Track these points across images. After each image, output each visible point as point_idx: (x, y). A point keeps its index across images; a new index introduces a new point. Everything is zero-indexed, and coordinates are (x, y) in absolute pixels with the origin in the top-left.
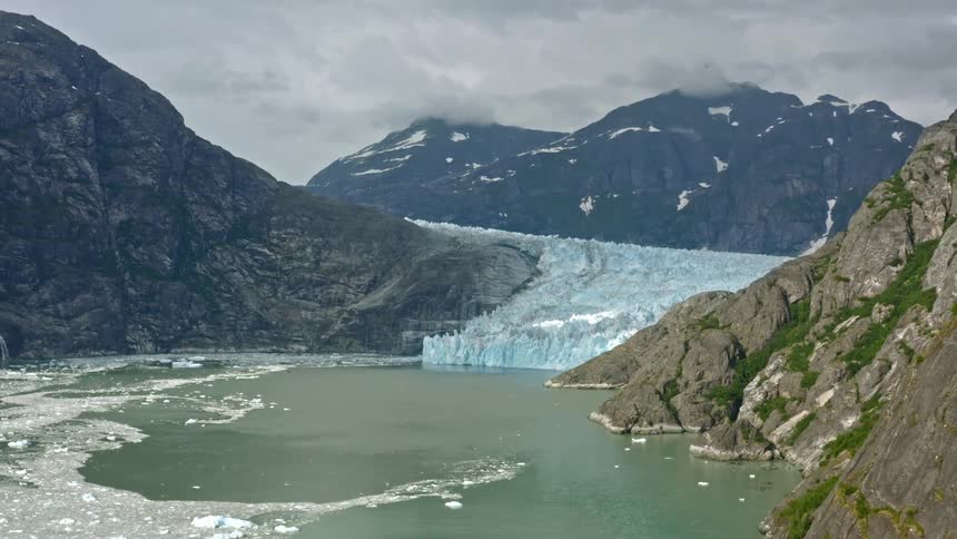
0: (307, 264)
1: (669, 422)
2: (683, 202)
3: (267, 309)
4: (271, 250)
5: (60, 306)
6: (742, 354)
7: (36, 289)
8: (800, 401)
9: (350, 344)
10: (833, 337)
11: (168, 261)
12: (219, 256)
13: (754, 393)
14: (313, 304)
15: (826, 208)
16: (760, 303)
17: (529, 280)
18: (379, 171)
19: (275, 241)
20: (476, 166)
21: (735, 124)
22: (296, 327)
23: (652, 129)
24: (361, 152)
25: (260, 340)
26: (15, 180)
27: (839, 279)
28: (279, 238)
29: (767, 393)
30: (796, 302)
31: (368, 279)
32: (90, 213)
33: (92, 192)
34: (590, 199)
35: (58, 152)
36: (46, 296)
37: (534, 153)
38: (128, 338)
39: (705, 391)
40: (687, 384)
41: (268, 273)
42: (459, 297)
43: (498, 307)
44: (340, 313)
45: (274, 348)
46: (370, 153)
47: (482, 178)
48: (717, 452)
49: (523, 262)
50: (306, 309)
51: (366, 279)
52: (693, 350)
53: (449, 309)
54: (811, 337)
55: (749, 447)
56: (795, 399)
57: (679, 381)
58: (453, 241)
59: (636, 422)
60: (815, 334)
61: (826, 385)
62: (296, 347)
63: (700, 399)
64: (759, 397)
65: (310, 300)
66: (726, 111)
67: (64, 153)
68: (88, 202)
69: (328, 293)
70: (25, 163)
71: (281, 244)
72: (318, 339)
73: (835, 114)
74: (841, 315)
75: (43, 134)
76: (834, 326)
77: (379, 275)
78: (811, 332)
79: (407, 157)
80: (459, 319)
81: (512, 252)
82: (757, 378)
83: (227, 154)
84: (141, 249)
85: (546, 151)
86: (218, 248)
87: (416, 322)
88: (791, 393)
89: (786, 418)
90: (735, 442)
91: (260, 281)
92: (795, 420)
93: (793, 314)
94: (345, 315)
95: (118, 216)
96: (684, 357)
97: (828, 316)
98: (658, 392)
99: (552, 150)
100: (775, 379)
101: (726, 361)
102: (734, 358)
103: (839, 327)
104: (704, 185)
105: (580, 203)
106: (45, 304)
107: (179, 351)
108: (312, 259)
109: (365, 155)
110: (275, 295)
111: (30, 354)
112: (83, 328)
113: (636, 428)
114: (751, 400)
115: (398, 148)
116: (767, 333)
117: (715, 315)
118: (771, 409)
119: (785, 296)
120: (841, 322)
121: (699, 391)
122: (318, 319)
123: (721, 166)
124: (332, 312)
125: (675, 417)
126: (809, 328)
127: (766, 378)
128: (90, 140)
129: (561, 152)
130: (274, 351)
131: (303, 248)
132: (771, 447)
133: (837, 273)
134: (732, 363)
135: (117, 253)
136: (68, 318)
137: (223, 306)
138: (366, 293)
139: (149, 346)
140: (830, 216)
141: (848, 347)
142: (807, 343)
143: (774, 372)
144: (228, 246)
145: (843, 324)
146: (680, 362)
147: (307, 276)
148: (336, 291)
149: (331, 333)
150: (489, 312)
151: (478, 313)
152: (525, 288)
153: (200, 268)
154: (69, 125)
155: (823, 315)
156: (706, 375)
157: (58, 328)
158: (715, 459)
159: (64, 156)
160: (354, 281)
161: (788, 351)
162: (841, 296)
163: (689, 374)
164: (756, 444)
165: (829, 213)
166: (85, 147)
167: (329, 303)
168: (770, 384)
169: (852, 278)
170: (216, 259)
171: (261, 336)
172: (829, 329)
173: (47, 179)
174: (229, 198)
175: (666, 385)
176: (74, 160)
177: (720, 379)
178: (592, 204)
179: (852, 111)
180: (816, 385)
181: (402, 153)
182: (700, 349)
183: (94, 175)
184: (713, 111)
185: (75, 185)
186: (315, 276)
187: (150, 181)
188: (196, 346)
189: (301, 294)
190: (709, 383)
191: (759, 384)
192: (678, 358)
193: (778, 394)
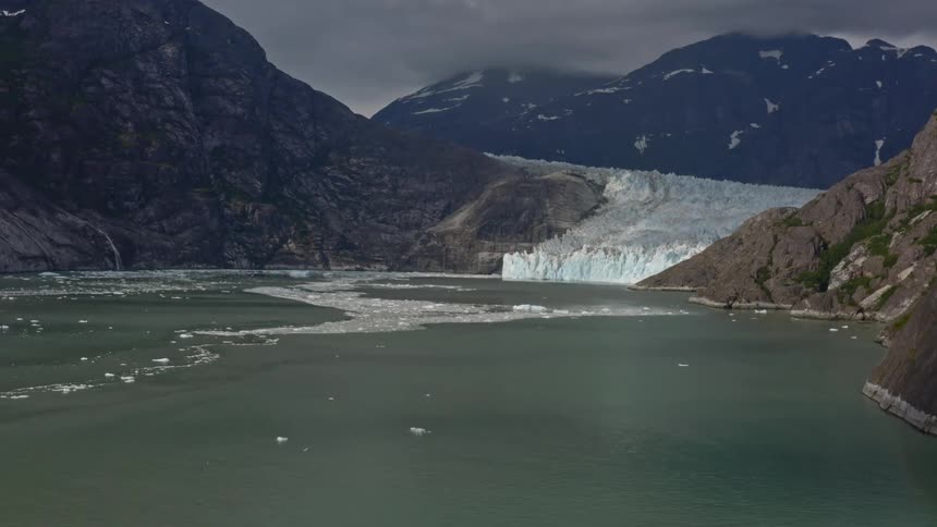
0: (384, 191)
1: (764, 300)
2: (735, 142)
3: (350, 231)
4: (352, 178)
5: (165, 223)
6: (825, 246)
7: (142, 207)
8: (883, 278)
9: (429, 263)
10: (909, 228)
11: (258, 185)
12: (303, 181)
13: (840, 275)
14: (391, 228)
15: (874, 147)
16: (839, 203)
17: (596, 207)
18: (437, 110)
19: (354, 169)
20: (532, 106)
21: (785, 67)
22: (377, 248)
23: (705, 71)
24: (419, 93)
25: (345, 259)
26: (118, 107)
27: (912, 180)
28: (358, 165)
29: (852, 273)
30: (872, 203)
31: (443, 205)
32: (186, 138)
33: (187, 120)
34: (644, 138)
35: (154, 82)
36: (152, 213)
37: (590, 93)
38: (226, 254)
39: (794, 276)
40: (777, 271)
41: (350, 199)
42: (531, 221)
43: (568, 231)
44: (417, 236)
45: (358, 266)
46: (428, 94)
47: (540, 117)
48: (816, 313)
49: (590, 191)
50: (385, 232)
51: (441, 205)
52: (782, 242)
53: (521, 232)
54: (887, 230)
55: (843, 309)
56: (877, 277)
57: (770, 268)
58: (522, 170)
59: (735, 299)
60: (891, 227)
61: (906, 262)
62: (378, 266)
63: (789, 282)
64: (845, 277)
65: (388, 224)
66: (776, 54)
67: (161, 82)
68: (184, 128)
69: (406, 218)
70: (126, 91)
71: (360, 171)
72: (398, 259)
73: (883, 57)
74: (914, 211)
75: (141, 66)
76: (908, 221)
77: (453, 201)
78: (888, 225)
79: (465, 97)
80: (531, 241)
81: (579, 180)
82: (842, 263)
83: (307, 87)
84: (233, 173)
85: (602, 91)
86: (304, 175)
87: (491, 244)
88: (873, 273)
89: (871, 292)
90: (832, 307)
91: (342, 206)
92: (880, 292)
93: (870, 212)
94: (424, 237)
95: (212, 142)
96: (773, 248)
97: (903, 212)
98: (752, 277)
99: (607, 91)
100: (860, 262)
101: (812, 251)
102: (819, 249)
103: (914, 220)
104: (754, 125)
105: (636, 140)
106: (150, 221)
107: (272, 267)
108: (390, 186)
109: (423, 95)
110: (356, 219)
111: (142, 264)
112: (186, 243)
113: (736, 304)
114: (838, 279)
115: (456, 88)
116: (847, 228)
117: (797, 216)
118: (857, 286)
119: (862, 198)
120: (915, 216)
121: (789, 276)
122: (396, 241)
123: (771, 107)
124: (410, 235)
125: (768, 296)
126: (886, 223)
127: (850, 262)
128: (183, 72)
129: (616, 92)
130: (357, 270)
131: (381, 176)
132: (861, 310)
133: (910, 176)
134: (817, 253)
135: (212, 176)
136: (172, 234)
137: (310, 226)
138: (442, 218)
139: (245, 262)
140: (878, 156)
141: (923, 234)
142: (884, 235)
143: (857, 257)
144: (312, 173)
145: (918, 217)
146: (770, 252)
147: (386, 201)
148: (414, 215)
149: (411, 254)
150: (560, 236)
151: (550, 237)
152: (593, 214)
153: (286, 192)
154: (164, 56)
155: (898, 211)
156: (794, 262)
157: (164, 243)
158: (815, 318)
159: (161, 86)
160: (430, 207)
161: (867, 241)
162: (914, 195)
163: (779, 261)
164: (850, 308)
165: (877, 153)
166: (178, 77)
167: (408, 227)
168: (854, 266)
169: (924, 180)
170: (301, 184)
171: (345, 255)
172: (905, 223)
173: (147, 106)
174: (311, 129)
175: (759, 271)
176: (170, 90)
177: (807, 266)
178: (647, 142)
179: (900, 55)
180: (897, 264)
181: (460, 93)
182: (788, 240)
183: (188, 105)
184: (763, 54)
185: (172, 112)
186: (394, 202)
187: (240, 110)
188: (286, 263)
189: (381, 218)
190: (798, 269)
191: (845, 267)
192: (768, 249)
193: (862, 274)
